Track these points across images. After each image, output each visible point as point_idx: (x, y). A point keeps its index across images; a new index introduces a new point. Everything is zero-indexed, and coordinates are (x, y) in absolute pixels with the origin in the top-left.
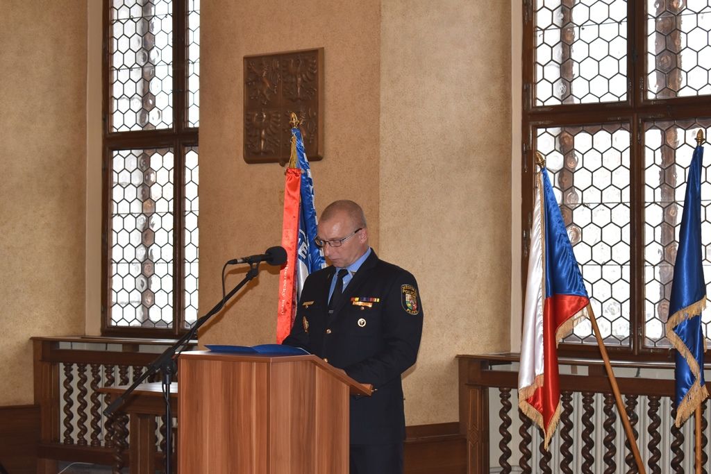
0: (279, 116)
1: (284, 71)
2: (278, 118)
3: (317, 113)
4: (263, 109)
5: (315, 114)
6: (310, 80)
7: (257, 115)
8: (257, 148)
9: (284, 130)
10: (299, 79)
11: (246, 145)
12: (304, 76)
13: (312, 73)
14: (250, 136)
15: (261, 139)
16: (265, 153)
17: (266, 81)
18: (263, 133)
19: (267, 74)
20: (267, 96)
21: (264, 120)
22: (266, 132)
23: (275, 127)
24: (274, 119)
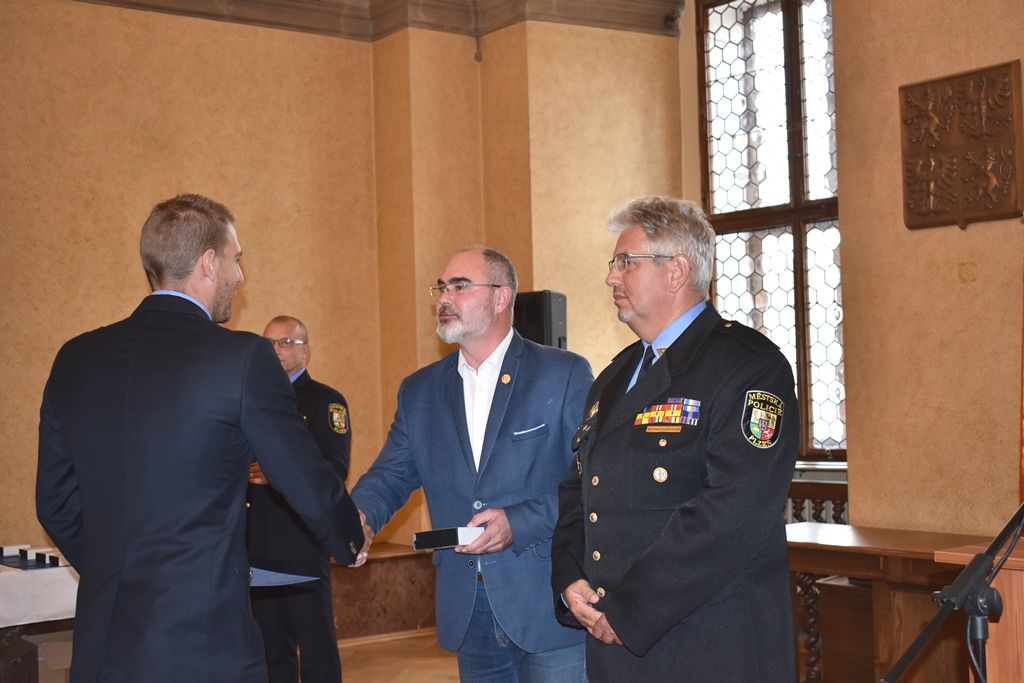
0: (955, 160)
1: (959, 99)
2: (953, 164)
3: (1013, 152)
4: (931, 155)
5: (1010, 152)
6: (1000, 107)
7: (921, 162)
8: (924, 208)
9: (963, 180)
10: (984, 107)
11: (907, 205)
12: (990, 101)
13: (1004, 97)
14: (913, 192)
15: (929, 194)
16: (936, 213)
17: (932, 114)
18: (932, 185)
19: (934, 106)
20: (936, 135)
21: (932, 169)
22: (936, 184)
23: (951, 178)
24: (948, 166)
